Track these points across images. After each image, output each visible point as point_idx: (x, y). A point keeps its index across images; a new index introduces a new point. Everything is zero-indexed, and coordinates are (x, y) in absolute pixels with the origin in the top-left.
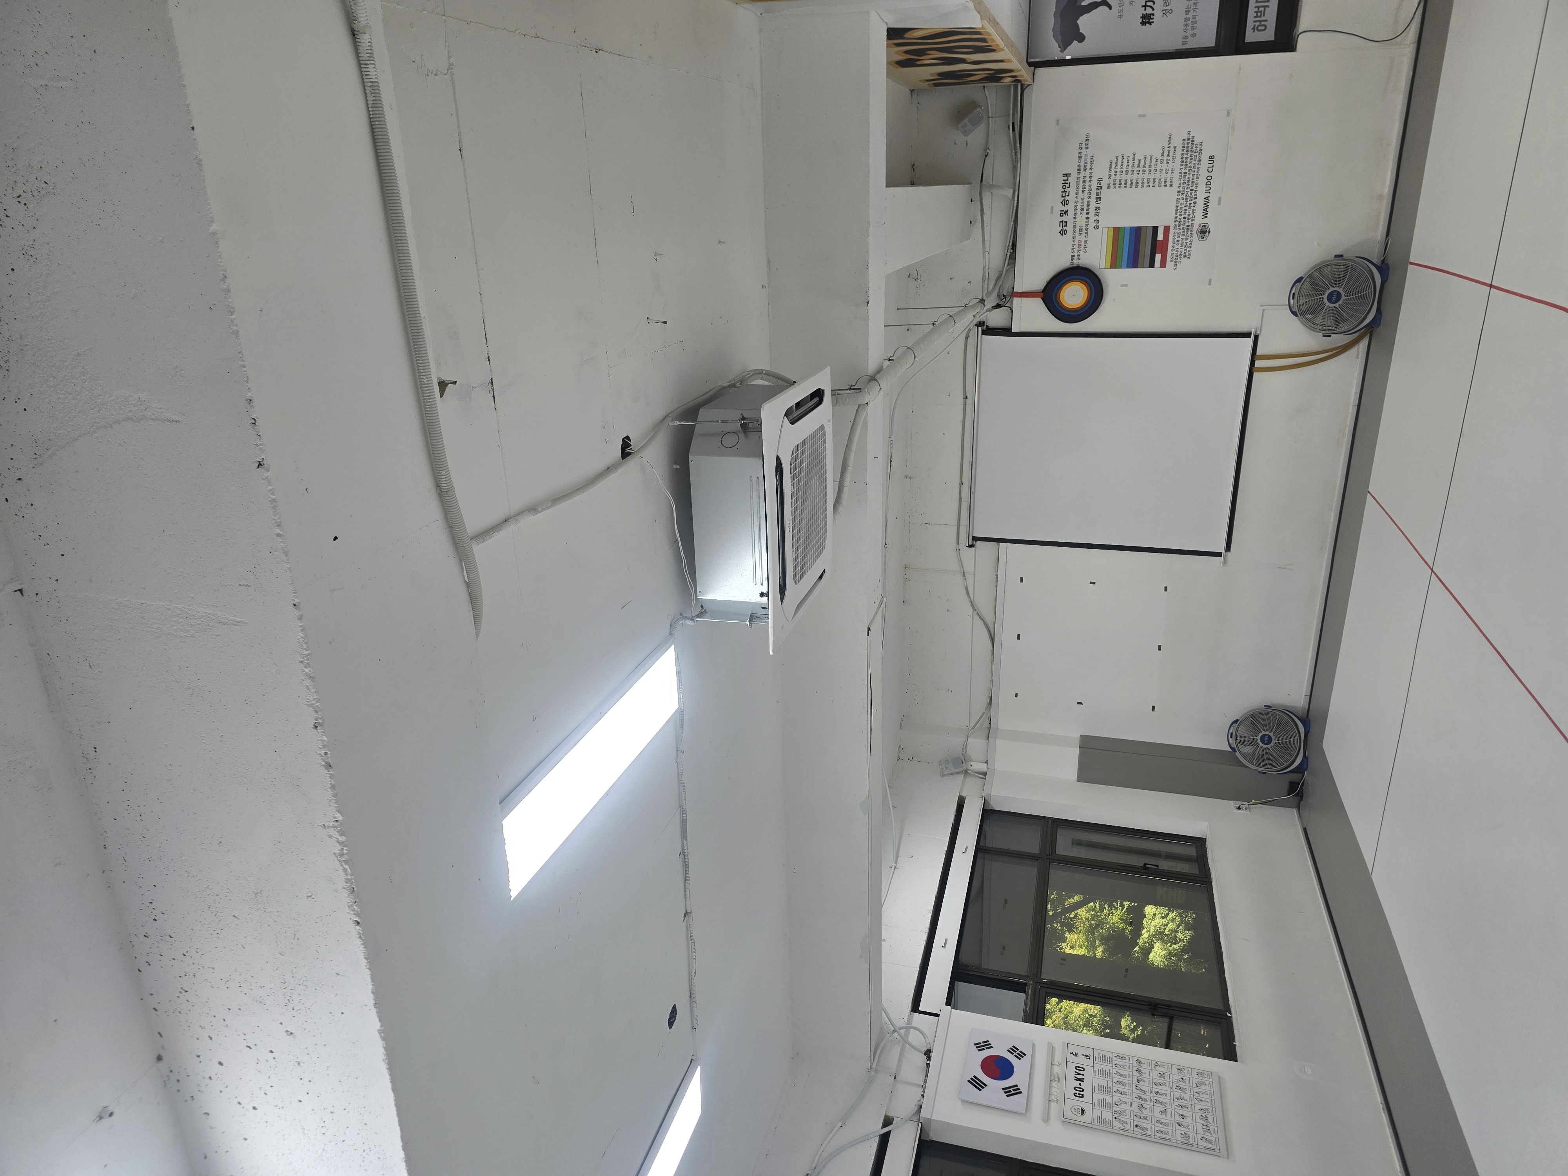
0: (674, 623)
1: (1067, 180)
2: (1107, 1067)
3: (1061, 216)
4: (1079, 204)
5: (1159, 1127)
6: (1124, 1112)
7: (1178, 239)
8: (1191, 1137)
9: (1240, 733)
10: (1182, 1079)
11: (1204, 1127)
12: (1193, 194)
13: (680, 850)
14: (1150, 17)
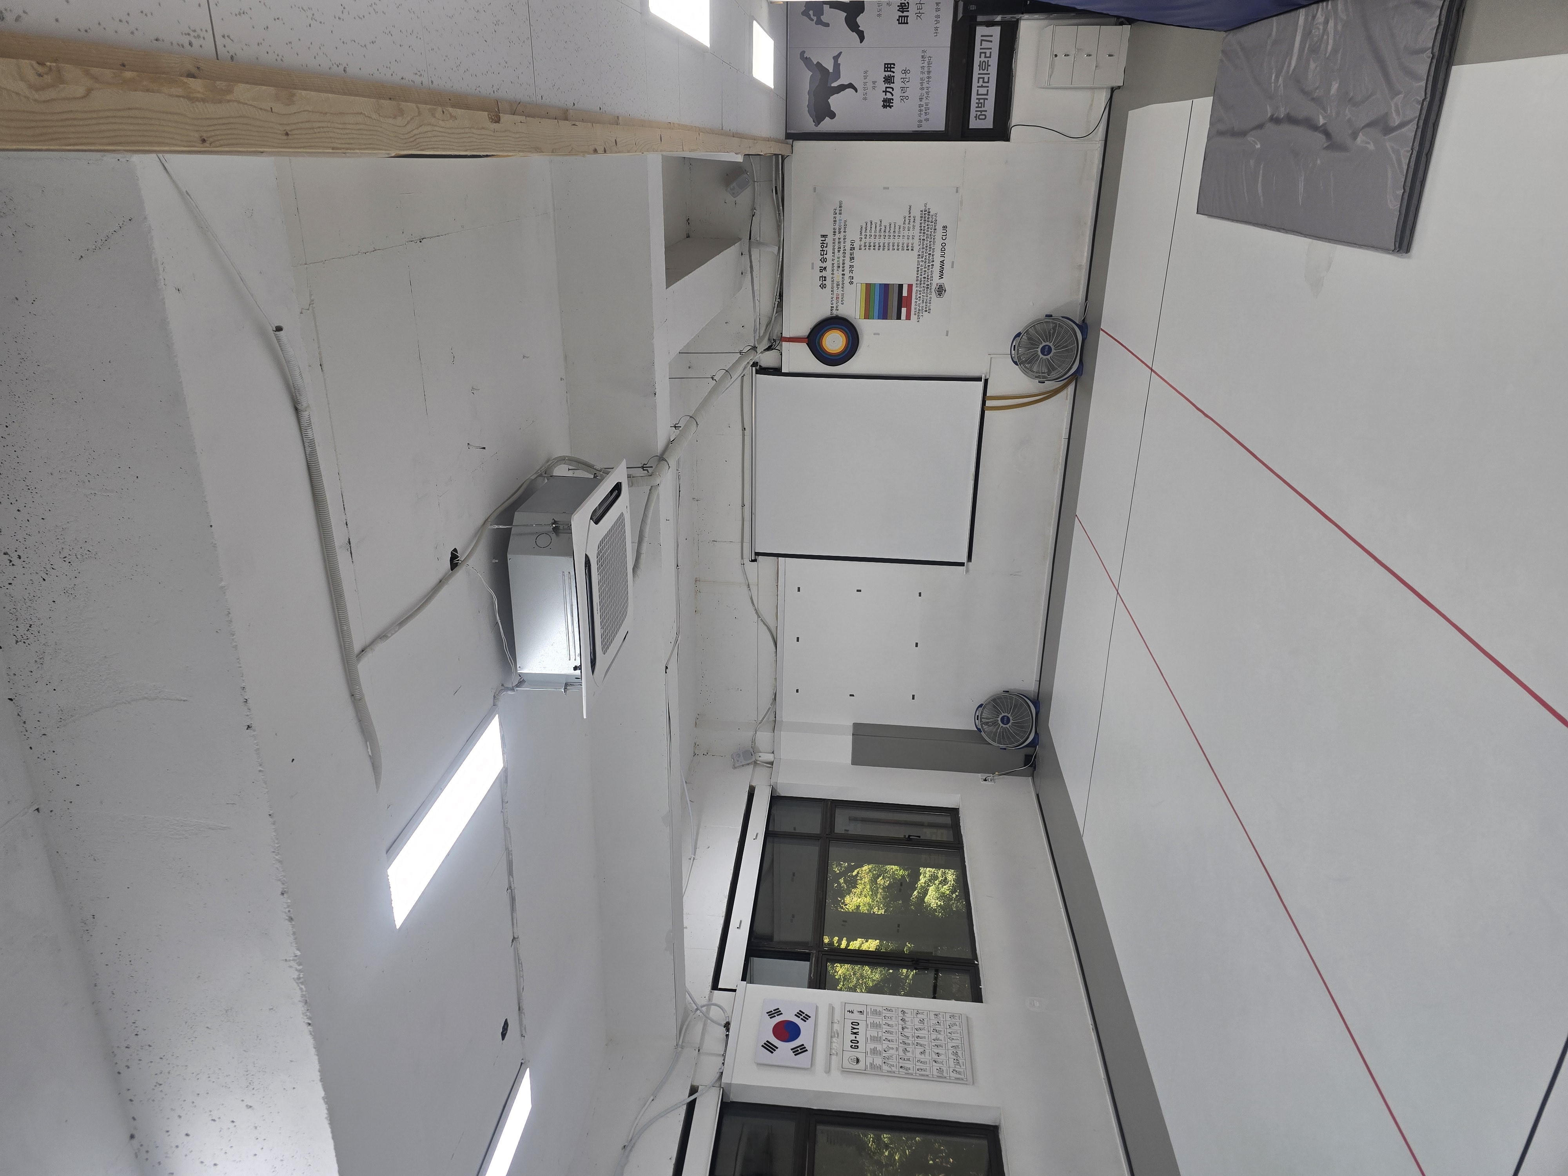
0: (497, 695)
1: (825, 241)
2: (877, 1020)
3: (820, 272)
4: (835, 262)
5: (919, 1065)
6: (891, 1057)
7: (920, 296)
8: (945, 1072)
9: (984, 715)
10: (938, 1022)
11: (955, 1061)
12: (931, 257)
13: (507, 886)
14: (890, 101)
